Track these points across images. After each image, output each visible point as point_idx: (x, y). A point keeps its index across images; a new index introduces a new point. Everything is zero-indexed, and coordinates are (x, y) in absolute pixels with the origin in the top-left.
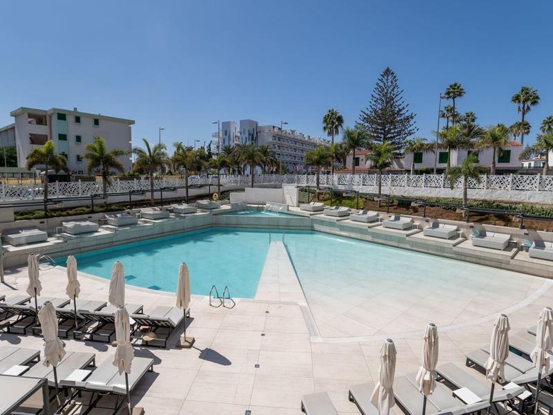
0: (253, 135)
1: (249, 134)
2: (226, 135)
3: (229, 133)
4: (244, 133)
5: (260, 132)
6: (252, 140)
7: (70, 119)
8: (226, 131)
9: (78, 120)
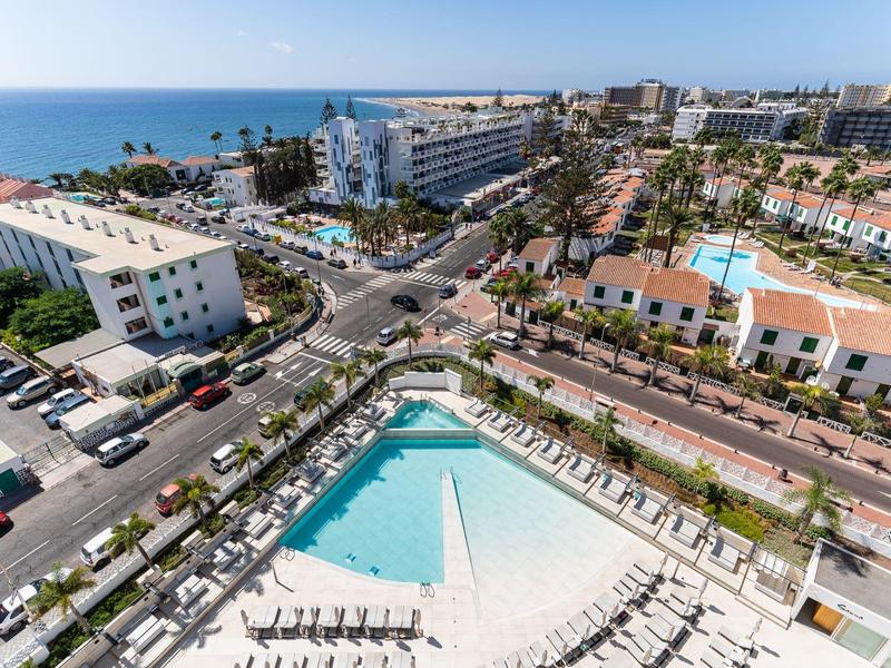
0: (381, 146)
1: (375, 147)
2: (337, 142)
3: (343, 141)
4: (367, 145)
5: (391, 138)
6: (381, 154)
7: (164, 274)
8: (336, 137)
9: (172, 271)
